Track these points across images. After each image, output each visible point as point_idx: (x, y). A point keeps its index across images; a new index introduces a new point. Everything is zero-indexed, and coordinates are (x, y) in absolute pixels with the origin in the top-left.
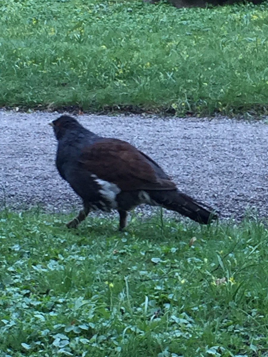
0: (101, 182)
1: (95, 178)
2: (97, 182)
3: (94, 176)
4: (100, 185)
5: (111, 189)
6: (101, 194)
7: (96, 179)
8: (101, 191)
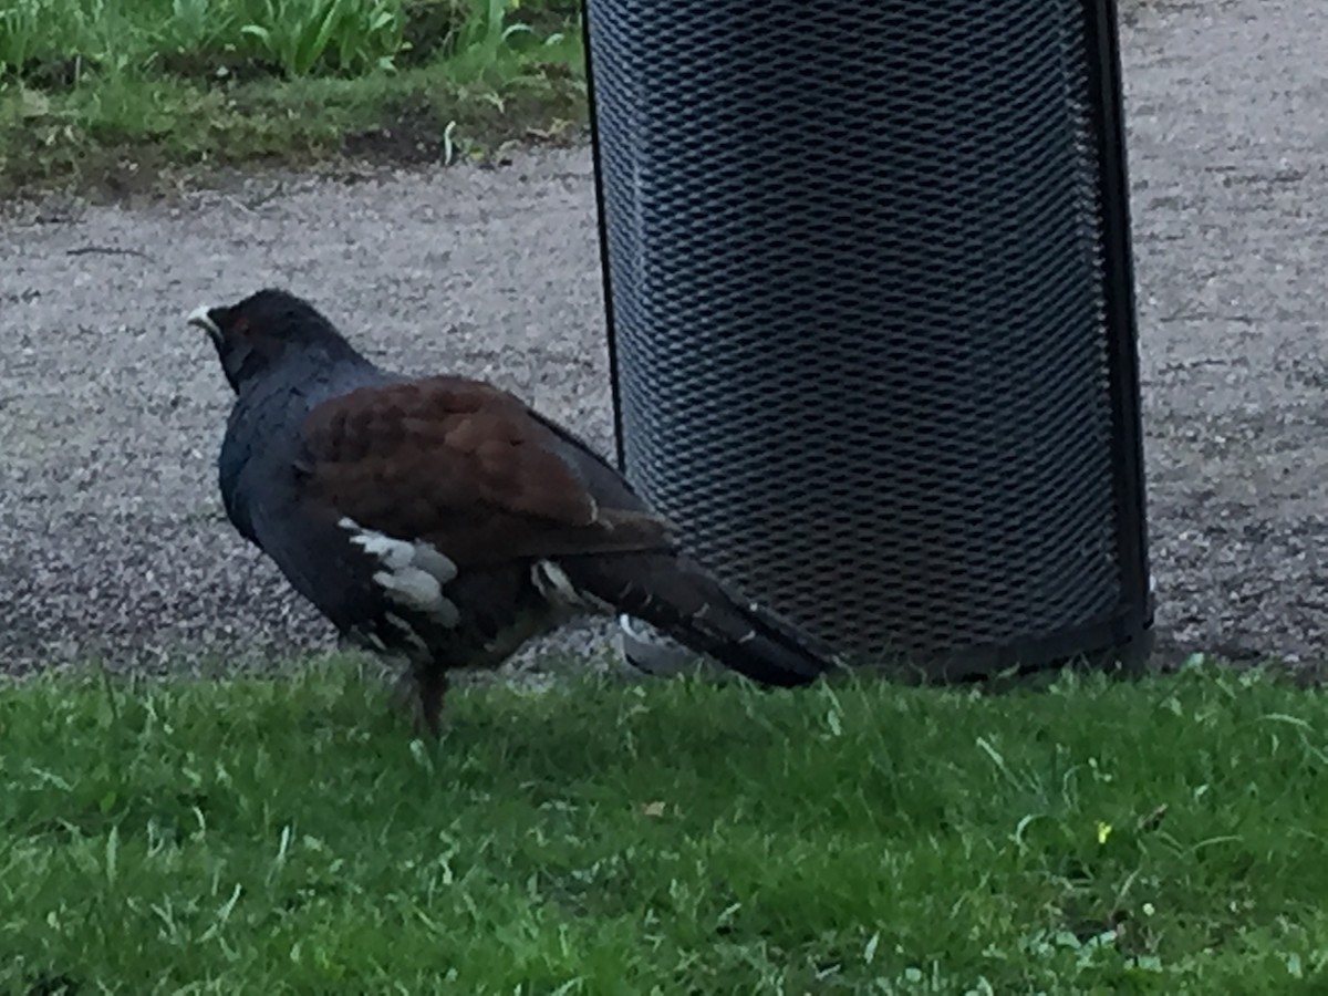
0: (374, 543)
1: (352, 533)
2: (362, 546)
3: (346, 523)
4: (374, 555)
5: (418, 564)
6: (383, 588)
7: (356, 535)
8: (382, 578)
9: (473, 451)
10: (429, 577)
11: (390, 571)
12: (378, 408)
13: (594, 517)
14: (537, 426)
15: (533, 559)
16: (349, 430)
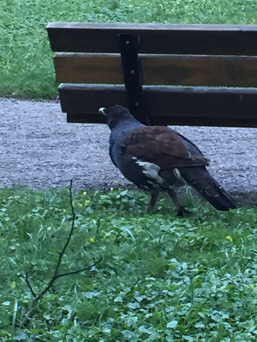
0: (141, 164)
1: (135, 160)
2: (138, 164)
3: (134, 158)
4: (141, 166)
5: (152, 167)
6: (145, 174)
7: (137, 161)
8: (144, 172)
9: (162, 142)
10: (155, 171)
11: (145, 170)
12: (141, 132)
13: (190, 156)
14: (179, 136)
15: (174, 168)
16: (134, 137)
